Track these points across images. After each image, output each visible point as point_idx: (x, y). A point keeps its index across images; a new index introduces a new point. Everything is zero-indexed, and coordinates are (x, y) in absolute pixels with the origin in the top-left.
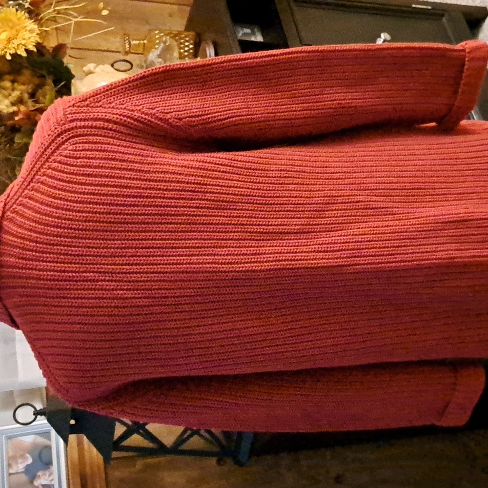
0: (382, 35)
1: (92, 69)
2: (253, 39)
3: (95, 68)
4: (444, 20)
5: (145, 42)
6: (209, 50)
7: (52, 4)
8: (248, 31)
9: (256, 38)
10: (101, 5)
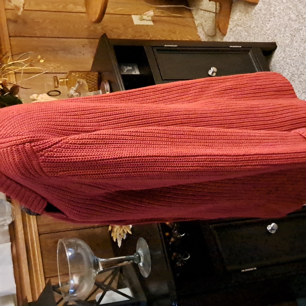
0: (212, 68)
1: (35, 98)
2: (133, 73)
3: (37, 97)
4: (250, 54)
5: (67, 80)
6: (106, 85)
7: (9, 57)
8: (130, 68)
9: (135, 73)
10: (39, 57)
